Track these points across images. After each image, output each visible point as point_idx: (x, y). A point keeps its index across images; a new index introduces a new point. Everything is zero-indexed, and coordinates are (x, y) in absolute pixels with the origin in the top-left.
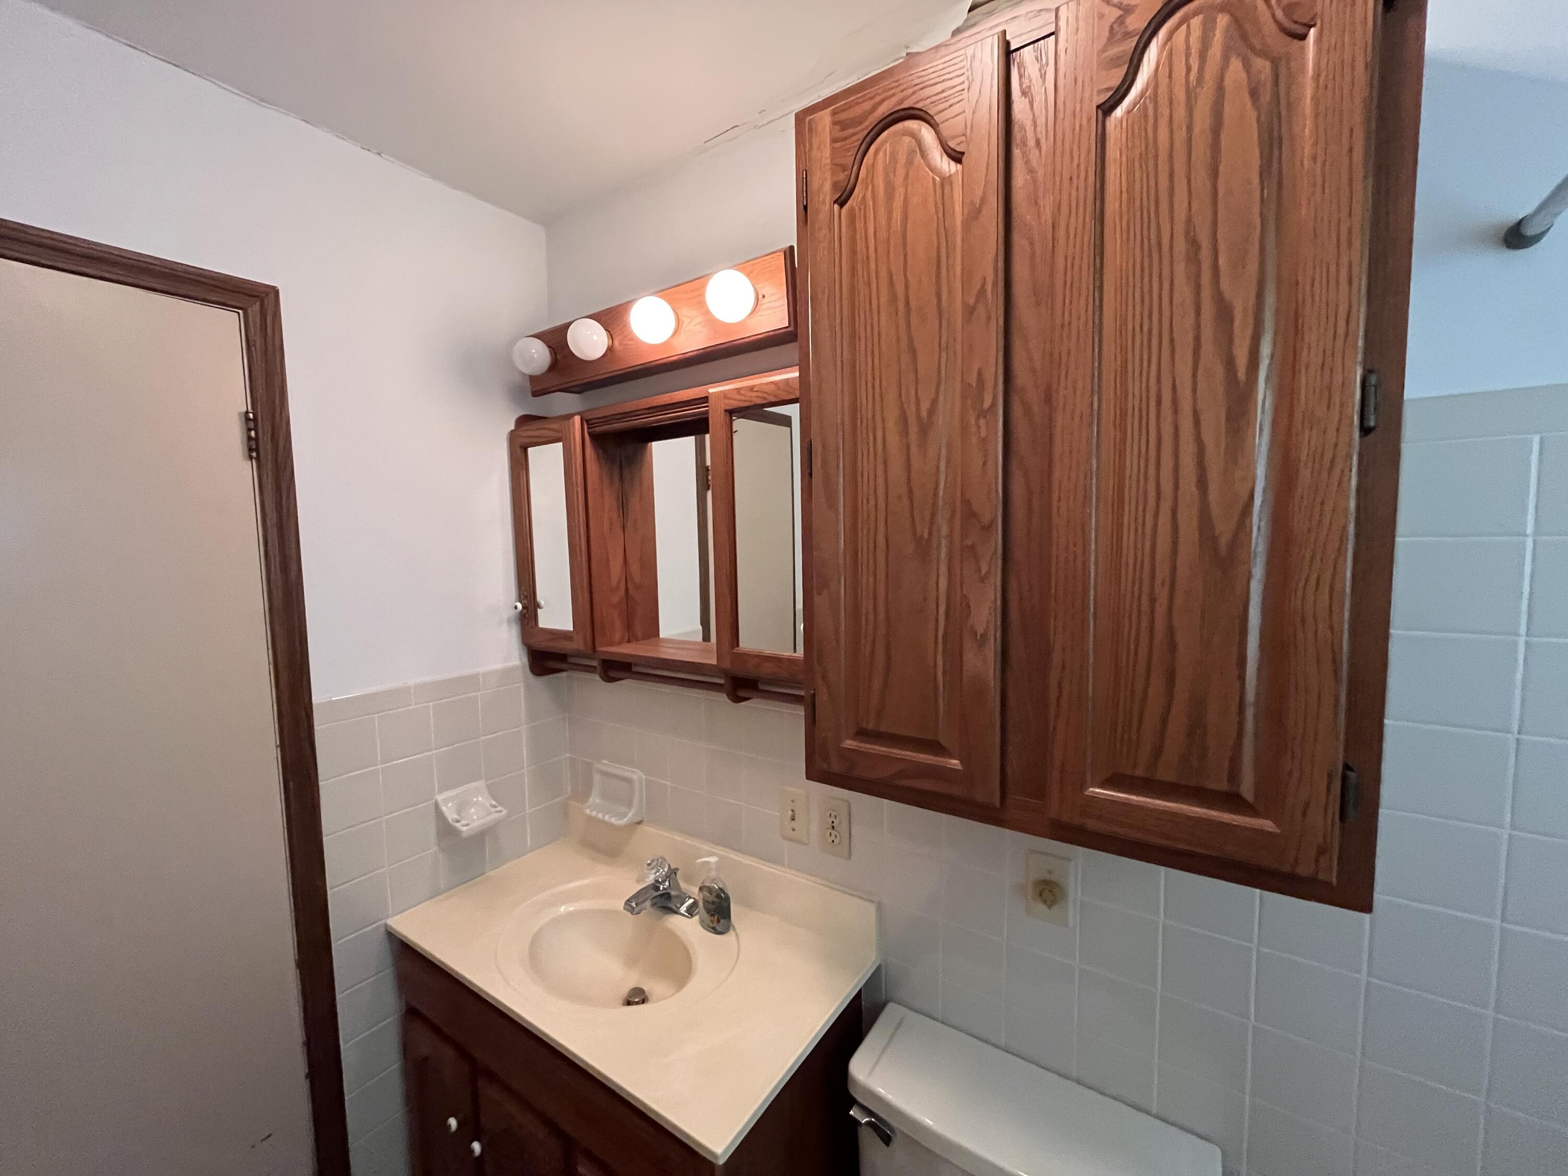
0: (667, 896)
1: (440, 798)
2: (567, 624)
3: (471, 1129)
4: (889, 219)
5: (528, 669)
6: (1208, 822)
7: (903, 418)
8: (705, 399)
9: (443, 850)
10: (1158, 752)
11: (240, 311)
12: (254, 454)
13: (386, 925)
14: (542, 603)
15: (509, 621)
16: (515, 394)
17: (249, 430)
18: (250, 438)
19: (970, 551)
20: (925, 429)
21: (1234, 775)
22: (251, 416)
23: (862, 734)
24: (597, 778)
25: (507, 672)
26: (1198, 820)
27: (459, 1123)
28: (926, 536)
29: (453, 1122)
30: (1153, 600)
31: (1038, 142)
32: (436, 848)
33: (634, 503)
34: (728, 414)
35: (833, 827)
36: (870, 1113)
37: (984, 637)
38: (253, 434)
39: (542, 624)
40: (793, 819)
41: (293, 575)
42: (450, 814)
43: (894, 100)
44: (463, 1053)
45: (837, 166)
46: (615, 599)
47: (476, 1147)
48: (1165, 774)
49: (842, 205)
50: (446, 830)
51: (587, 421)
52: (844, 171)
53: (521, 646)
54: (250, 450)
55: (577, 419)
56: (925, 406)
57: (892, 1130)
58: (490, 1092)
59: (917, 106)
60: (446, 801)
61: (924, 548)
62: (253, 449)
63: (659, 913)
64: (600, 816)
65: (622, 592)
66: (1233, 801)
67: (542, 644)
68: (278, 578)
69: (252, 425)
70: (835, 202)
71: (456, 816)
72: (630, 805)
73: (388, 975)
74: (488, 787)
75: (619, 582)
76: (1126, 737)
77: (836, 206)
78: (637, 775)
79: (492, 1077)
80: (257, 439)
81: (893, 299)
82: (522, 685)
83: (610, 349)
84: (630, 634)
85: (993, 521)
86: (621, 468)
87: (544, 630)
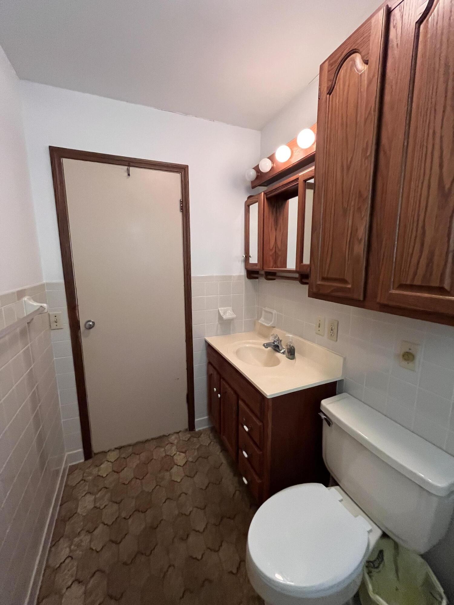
0: (278, 346)
1: (220, 309)
2: (256, 262)
3: (219, 391)
4: (343, 94)
5: (246, 276)
6: (431, 299)
7: (342, 166)
8: (297, 179)
9: (220, 324)
10: (415, 274)
11: (180, 173)
12: (182, 210)
13: (205, 339)
14: (251, 256)
15: (242, 261)
16: (247, 189)
17: (181, 204)
18: (181, 206)
19: (359, 209)
20: (348, 168)
21: (442, 280)
22: (181, 200)
23: (324, 279)
24: (263, 313)
25: (239, 277)
26: (426, 298)
27: (216, 390)
28: (346, 207)
29: (215, 389)
30: (419, 216)
31: (397, 44)
32: (218, 323)
33: (281, 221)
34: (304, 182)
35: (332, 330)
36: (325, 415)
37: (361, 240)
38: (182, 205)
39: (250, 262)
40: (319, 327)
41: (189, 243)
42: (222, 314)
43: (348, 49)
44: (218, 373)
45: (329, 80)
46: (271, 253)
47: (219, 395)
48: (418, 282)
49: (330, 95)
50: (220, 318)
51: (266, 194)
52: (331, 81)
53: (245, 269)
54: (181, 209)
55: (263, 193)
56: (349, 159)
57: (331, 422)
58: (223, 382)
59: (354, 48)
60: (221, 310)
61: (345, 211)
62: (182, 209)
63: (274, 351)
64: (264, 324)
65: (274, 251)
66: (441, 290)
67: (250, 268)
68: (185, 243)
69: (181, 202)
70: (328, 94)
71: (223, 314)
72: (271, 321)
73: (205, 352)
74: (232, 309)
75: (273, 247)
76: (404, 270)
77: (328, 95)
78: (274, 312)
79: (224, 379)
80: (182, 206)
81: (342, 124)
82: (244, 281)
83: (272, 168)
84: (276, 266)
85: (367, 197)
86: (276, 209)
87: (251, 263)
